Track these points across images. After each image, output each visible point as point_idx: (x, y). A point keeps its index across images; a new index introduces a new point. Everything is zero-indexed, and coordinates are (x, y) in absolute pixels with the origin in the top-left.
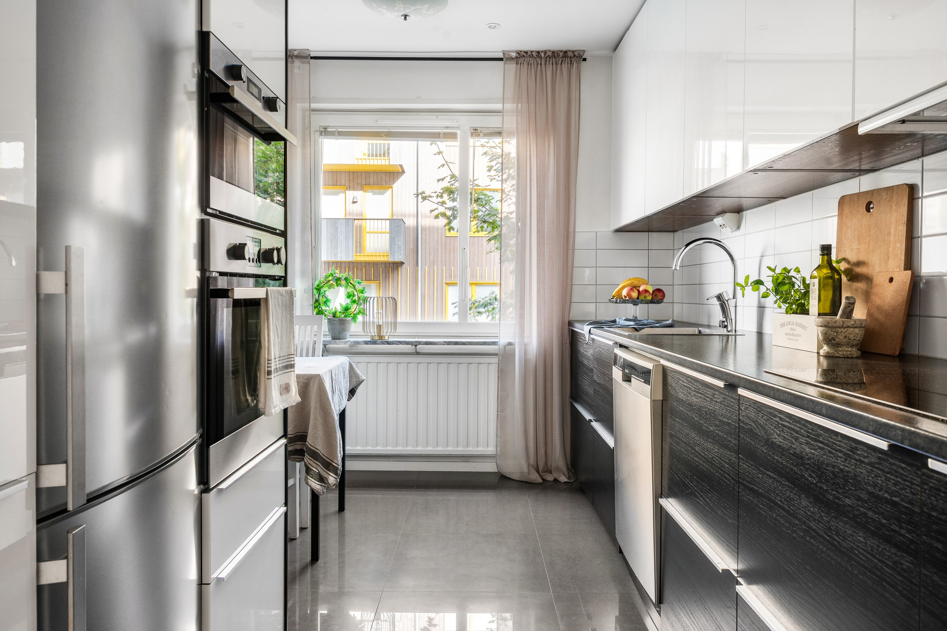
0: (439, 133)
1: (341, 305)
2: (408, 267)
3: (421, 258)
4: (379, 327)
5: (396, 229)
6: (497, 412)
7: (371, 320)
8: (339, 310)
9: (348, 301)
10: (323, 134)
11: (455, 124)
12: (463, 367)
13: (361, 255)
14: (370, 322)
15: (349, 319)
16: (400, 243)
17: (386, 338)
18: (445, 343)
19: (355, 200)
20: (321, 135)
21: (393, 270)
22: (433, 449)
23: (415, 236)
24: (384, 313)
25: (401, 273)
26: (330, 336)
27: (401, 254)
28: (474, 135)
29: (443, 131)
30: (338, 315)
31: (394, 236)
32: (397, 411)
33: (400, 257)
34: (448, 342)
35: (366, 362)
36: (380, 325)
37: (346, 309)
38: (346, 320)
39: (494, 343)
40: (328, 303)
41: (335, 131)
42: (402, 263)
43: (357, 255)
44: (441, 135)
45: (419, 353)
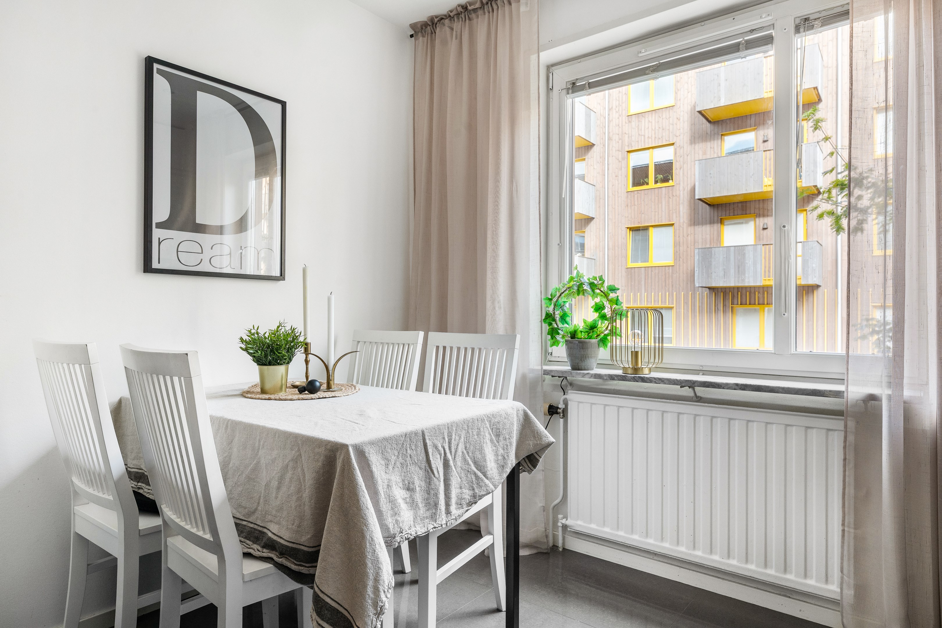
0: (738, 44)
1: (585, 321)
2: (826, 290)
3: (842, 280)
4: (635, 355)
5: (810, 251)
6: (843, 525)
7: (623, 343)
8: (581, 328)
9: (596, 315)
10: (570, 91)
11: (765, 20)
12: (775, 431)
13: (770, 280)
14: (621, 347)
15: (594, 341)
16: (814, 265)
17: (646, 371)
18: (736, 387)
19: (765, 227)
20: (568, 93)
21: (807, 293)
22: (721, 560)
23: (834, 258)
24: (643, 334)
25: (817, 296)
26: (569, 364)
27: (815, 277)
28: (802, 30)
29: (746, 38)
30: (579, 335)
31: (807, 258)
32: (663, 486)
33: (815, 279)
34: (742, 385)
35: (617, 406)
36: (637, 353)
37: (592, 328)
38: (589, 342)
39: (838, 394)
40: (568, 319)
41: (585, 84)
42: (818, 286)
43: (766, 280)
44: (741, 46)
45: (701, 398)
